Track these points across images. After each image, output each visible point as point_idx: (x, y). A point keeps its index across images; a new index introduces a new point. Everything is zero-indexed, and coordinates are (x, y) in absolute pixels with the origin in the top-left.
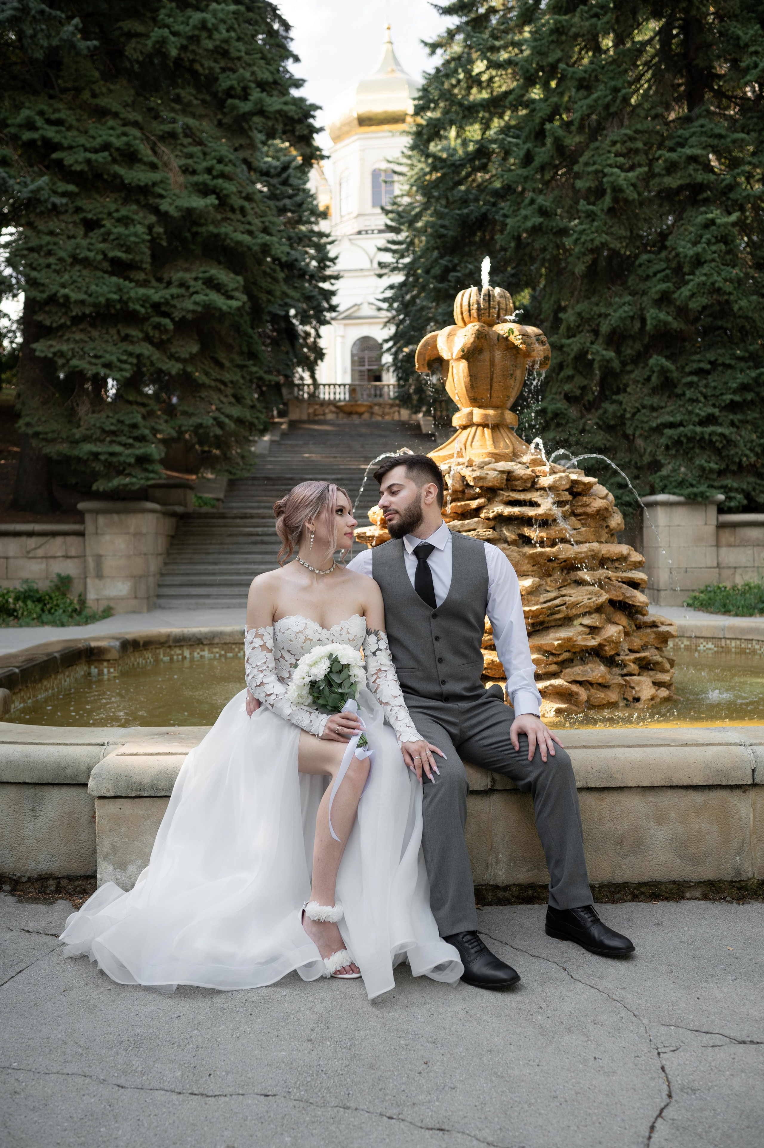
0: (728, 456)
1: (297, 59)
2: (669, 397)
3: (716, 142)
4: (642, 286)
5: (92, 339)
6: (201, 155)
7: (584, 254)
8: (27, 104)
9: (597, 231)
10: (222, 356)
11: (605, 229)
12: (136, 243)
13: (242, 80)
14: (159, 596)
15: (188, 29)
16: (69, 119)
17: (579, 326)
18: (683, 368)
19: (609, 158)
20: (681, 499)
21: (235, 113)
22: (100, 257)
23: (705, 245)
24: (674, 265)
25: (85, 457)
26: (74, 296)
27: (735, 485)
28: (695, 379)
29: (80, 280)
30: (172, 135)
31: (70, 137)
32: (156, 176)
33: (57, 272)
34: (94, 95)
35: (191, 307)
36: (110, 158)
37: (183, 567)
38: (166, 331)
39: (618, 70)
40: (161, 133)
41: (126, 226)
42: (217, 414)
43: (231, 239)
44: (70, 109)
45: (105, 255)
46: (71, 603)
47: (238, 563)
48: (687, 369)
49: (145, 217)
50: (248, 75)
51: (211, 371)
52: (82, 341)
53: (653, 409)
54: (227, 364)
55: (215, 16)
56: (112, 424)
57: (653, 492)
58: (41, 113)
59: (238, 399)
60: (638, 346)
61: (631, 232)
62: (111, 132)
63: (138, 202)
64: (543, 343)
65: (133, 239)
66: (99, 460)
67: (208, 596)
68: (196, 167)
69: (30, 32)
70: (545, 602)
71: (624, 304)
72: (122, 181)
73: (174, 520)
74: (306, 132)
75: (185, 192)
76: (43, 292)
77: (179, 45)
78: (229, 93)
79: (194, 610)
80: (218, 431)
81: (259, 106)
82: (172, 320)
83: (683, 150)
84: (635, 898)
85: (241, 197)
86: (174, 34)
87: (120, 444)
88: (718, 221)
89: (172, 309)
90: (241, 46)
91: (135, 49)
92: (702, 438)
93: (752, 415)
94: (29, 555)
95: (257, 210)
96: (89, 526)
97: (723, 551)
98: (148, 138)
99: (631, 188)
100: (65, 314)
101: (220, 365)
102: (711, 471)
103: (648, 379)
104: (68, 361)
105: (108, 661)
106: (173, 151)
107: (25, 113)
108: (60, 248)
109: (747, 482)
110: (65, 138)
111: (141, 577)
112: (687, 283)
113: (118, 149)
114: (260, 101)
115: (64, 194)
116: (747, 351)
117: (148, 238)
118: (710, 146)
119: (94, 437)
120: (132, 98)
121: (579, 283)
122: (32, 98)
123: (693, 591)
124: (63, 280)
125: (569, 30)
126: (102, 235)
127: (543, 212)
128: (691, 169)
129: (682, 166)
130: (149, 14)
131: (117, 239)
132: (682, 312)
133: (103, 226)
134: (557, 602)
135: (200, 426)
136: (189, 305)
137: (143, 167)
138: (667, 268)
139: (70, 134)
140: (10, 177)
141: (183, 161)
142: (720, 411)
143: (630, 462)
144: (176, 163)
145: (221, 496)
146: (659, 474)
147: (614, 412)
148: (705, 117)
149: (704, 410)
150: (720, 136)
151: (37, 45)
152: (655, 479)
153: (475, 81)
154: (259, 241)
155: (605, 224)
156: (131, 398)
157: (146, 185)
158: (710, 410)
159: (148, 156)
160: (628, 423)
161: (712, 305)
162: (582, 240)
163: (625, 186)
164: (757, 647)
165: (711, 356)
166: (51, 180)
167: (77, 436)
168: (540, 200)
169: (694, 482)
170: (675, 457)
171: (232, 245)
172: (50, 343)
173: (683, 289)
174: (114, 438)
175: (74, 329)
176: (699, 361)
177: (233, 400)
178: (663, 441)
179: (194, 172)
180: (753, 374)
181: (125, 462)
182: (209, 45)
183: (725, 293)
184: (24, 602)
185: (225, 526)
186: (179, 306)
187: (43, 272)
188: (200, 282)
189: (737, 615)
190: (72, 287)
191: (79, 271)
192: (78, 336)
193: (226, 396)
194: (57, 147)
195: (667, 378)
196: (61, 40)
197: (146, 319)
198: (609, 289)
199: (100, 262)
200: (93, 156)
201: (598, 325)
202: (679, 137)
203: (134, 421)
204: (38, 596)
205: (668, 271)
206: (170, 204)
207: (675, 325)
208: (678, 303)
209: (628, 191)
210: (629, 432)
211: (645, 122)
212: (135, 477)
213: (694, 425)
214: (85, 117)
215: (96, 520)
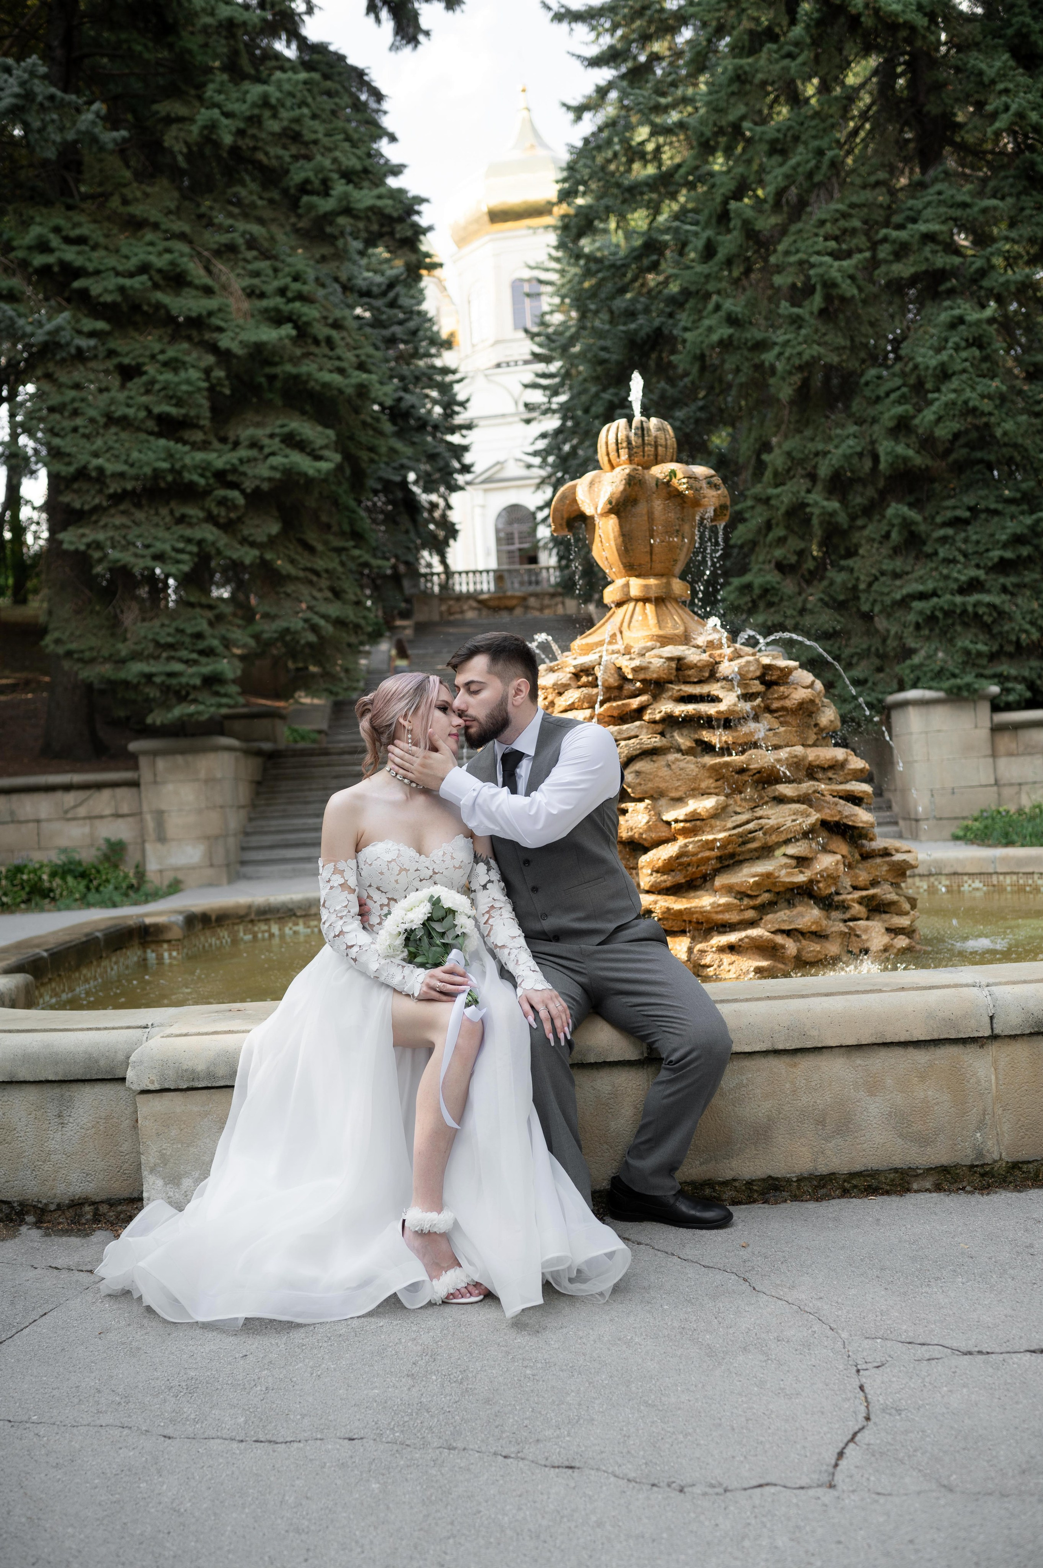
0: (1001, 633)
1: (393, 138)
2: (917, 558)
3: (958, 213)
4: (872, 412)
5: (137, 524)
6: (270, 272)
7: (790, 373)
8: (38, 219)
9: (805, 342)
10: (312, 537)
11: (816, 337)
12: (190, 393)
13: (319, 170)
14: (243, 863)
15: (244, 107)
16: (94, 236)
17: (789, 470)
18: (933, 518)
19: (816, 243)
20: (941, 695)
21: (313, 214)
22: (142, 414)
23: (952, 351)
24: (912, 380)
25: (135, 681)
26: (111, 468)
27: (1013, 672)
28: (950, 531)
29: (117, 445)
30: (231, 249)
31: (97, 259)
32: (212, 304)
33: (87, 437)
34: (125, 202)
35: (266, 473)
36: (149, 284)
37: (274, 822)
38: (235, 507)
39: (822, 126)
40: (215, 247)
41: (176, 370)
42: (309, 615)
43: (316, 381)
44: (95, 221)
45: (149, 411)
46: (126, 877)
48: (939, 520)
49: (199, 359)
50: (327, 163)
51: (298, 557)
52: (124, 526)
53: (896, 576)
54: (320, 547)
55: (279, 88)
56: (169, 635)
57: (901, 688)
58: (57, 230)
59: (337, 594)
60: (870, 492)
61: (852, 340)
62: (150, 249)
63: (189, 339)
64: (716, 487)
65: (184, 387)
66: (153, 683)
67: (308, 859)
68: (265, 288)
69: (37, 124)
70: (734, 828)
71: (848, 437)
72: (168, 312)
73: (259, 761)
74: (409, 233)
75: (251, 322)
76: (69, 464)
77: (234, 129)
78: (304, 188)
80: (312, 638)
81: (344, 203)
82: (243, 492)
83: (915, 226)
84: (845, 1193)
85: (327, 325)
86: (227, 115)
87: (181, 660)
88: (968, 318)
89: (243, 478)
90: (316, 124)
91: (176, 138)
92: (964, 612)
93: (1029, 577)
94: (67, 816)
95: (349, 340)
96: (145, 774)
97: (1002, 762)
98: (199, 254)
99: (849, 281)
100: (100, 491)
101: (311, 549)
102: (979, 654)
103: (887, 536)
104: (106, 553)
105: (169, 941)
106: (232, 269)
107: (35, 231)
108: (90, 405)
109: (1028, 668)
110: (90, 260)
111: (217, 838)
112: (930, 403)
113: (160, 271)
114: (346, 196)
115: (92, 334)
116: (1018, 490)
117: (205, 385)
118: (951, 218)
119: (146, 653)
120: (175, 203)
121: (786, 412)
122: (45, 211)
123: (964, 818)
124: (94, 447)
125: (754, 77)
126: (146, 384)
127: (732, 320)
128: (927, 250)
129: (915, 247)
130: (193, 92)
131: (164, 389)
132: (927, 443)
133: (145, 373)
134: (750, 826)
135: (287, 630)
136: (263, 470)
137: (194, 292)
138: (904, 385)
139: (95, 255)
140: (20, 315)
141: (247, 282)
142: (987, 573)
143: (869, 649)
144: (237, 284)
145: (324, 726)
146: (908, 662)
147: (844, 583)
148: (943, 180)
149: (965, 573)
150: (965, 205)
151: (46, 141)
152: (903, 669)
153: (636, 154)
154: (354, 381)
155: (816, 331)
157: (200, 316)
158: (973, 572)
159: (200, 277)
160: (863, 597)
161: (967, 431)
162: (787, 354)
163: (839, 280)
165: (970, 499)
166: (74, 316)
167: (124, 653)
168: (728, 305)
169: (957, 671)
170: (928, 638)
171: (318, 388)
172: (81, 531)
173: (925, 412)
174: (172, 653)
175: (113, 511)
176: (955, 508)
177: (329, 595)
178: (912, 617)
179: (262, 295)
180: (1028, 520)
181: (188, 684)
182: (275, 126)
183: (983, 414)
184: (64, 878)
185: (329, 765)
186: (250, 472)
187: (68, 439)
188: (277, 440)
189: (1023, 845)
190: (108, 455)
191: (116, 434)
192: (118, 521)
193: (320, 590)
194: (79, 273)
195: (912, 534)
196: (79, 132)
197: (207, 492)
198: (827, 417)
199: (143, 421)
200: (127, 282)
201: (815, 467)
202: (911, 209)
203: (198, 629)
204: (81, 869)
205: (905, 390)
206: (233, 339)
207: (918, 460)
208: (920, 431)
209: (844, 286)
210: (865, 608)
211: (862, 192)
212: (202, 703)
213: (953, 594)
214: (115, 231)
215: (154, 764)
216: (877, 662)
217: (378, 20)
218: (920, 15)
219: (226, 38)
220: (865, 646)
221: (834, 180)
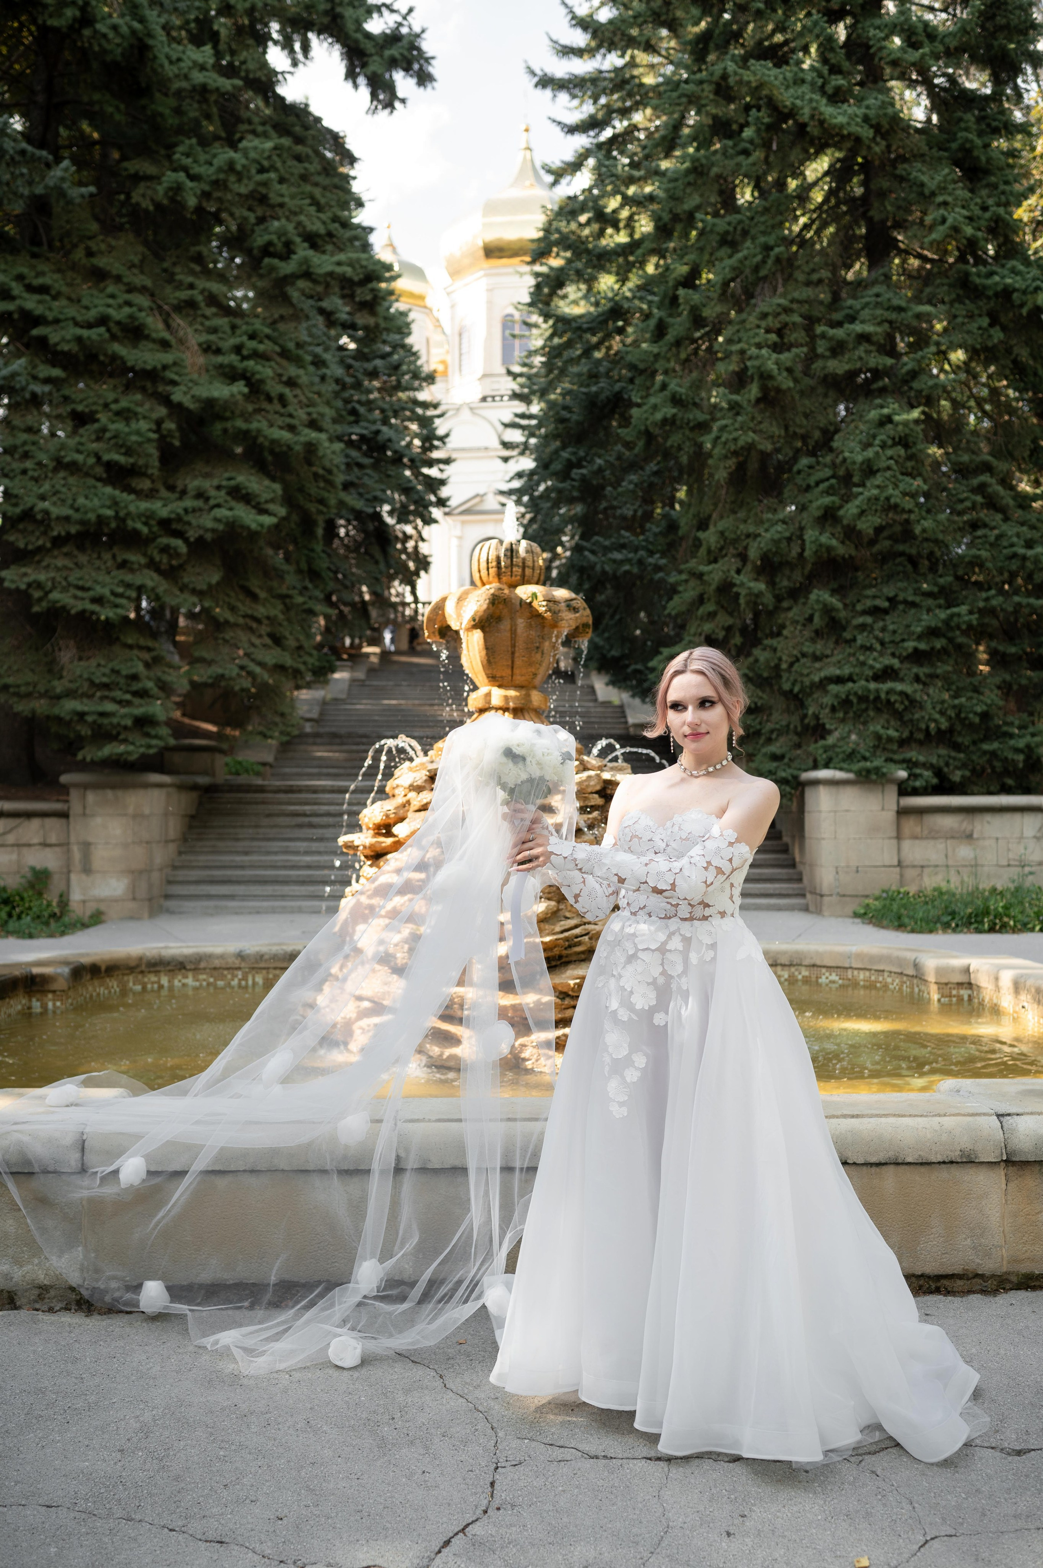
0: (911, 721)
1: (361, 205)
2: (837, 642)
3: (893, 316)
5: (78, 565)
6: (227, 329)
7: (726, 457)
9: (741, 428)
10: (255, 584)
11: (752, 425)
12: (140, 444)
13: (283, 233)
14: (167, 897)
15: (212, 170)
16: (56, 285)
17: (722, 549)
18: (854, 606)
19: (757, 334)
20: (850, 776)
21: (274, 275)
22: (92, 461)
23: (878, 449)
24: (841, 472)
25: (68, 718)
26: (55, 511)
27: (922, 759)
28: (869, 620)
29: (64, 490)
30: (191, 304)
31: (57, 308)
32: (168, 358)
33: (36, 480)
34: (90, 254)
35: (210, 524)
36: (107, 335)
37: (202, 858)
38: (178, 555)
39: (770, 222)
40: (175, 302)
41: (127, 420)
42: (246, 662)
43: (265, 437)
44: (59, 271)
45: (99, 458)
46: (49, 905)
47: (276, 853)
48: (859, 607)
49: (152, 410)
50: (290, 227)
51: (239, 605)
52: (66, 568)
53: (816, 658)
54: (263, 595)
55: (246, 155)
56: (104, 675)
57: (815, 767)
58: (20, 278)
59: (277, 640)
60: (798, 577)
61: (786, 428)
62: (111, 301)
63: (143, 390)
64: (575, 610)
65: (134, 438)
66: (85, 722)
67: (232, 897)
68: (221, 344)
69: (6, 177)
70: (562, 932)
71: (777, 522)
72: (124, 362)
73: (194, 795)
74: (369, 297)
75: (205, 378)
76: (16, 505)
77: (199, 192)
78: (267, 250)
79: (212, 915)
80: (246, 685)
81: (304, 267)
82: (186, 540)
83: (852, 326)
85: (281, 382)
86: (192, 178)
87: (114, 700)
88: (897, 418)
89: (187, 527)
90: (284, 188)
91: (144, 196)
92: (877, 698)
93: (942, 668)
95: (302, 398)
96: (75, 807)
97: (906, 844)
98: (160, 307)
99: (785, 374)
100: (45, 533)
101: (253, 596)
102: (890, 739)
104: (47, 594)
106: (191, 324)
108: (40, 449)
109: (937, 755)
110: (50, 309)
111: (141, 872)
112: (855, 496)
113: (118, 323)
114: (307, 260)
115: (47, 381)
116: (936, 584)
117: (155, 436)
118: (887, 321)
119: (80, 691)
120: (140, 257)
121: (724, 492)
122: (10, 258)
123: (867, 896)
124: (42, 490)
125: (709, 169)
126: (97, 432)
127: (676, 400)
128: (861, 351)
129: (851, 346)
130: (163, 152)
131: (115, 437)
132: (850, 533)
133: (97, 420)
134: (577, 931)
135: (222, 676)
136: (207, 521)
137: (151, 345)
138: (833, 477)
139: (56, 304)
141: (204, 337)
142: (901, 662)
143: (788, 726)
144: (194, 339)
145: (270, 758)
146: (821, 743)
147: (767, 661)
148: (882, 283)
149: (879, 661)
150: (900, 309)
151: (15, 194)
152: (816, 748)
153: (610, 220)
154: (302, 439)
155: (753, 419)
156: (130, 641)
157: (155, 369)
158: (888, 661)
159: (157, 331)
160: (785, 676)
161: (889, 526)
162: (723, 439)
163: (776, 372)
164: (889, 980)
165: (889, 590)
166: (31, 362)
167: (58, 690)
168: (673, 386)
169: (867, 754)
170: (843, 721)
171: (267, 444)
172: (23, 570)
173: (849, 505)
174: (106, 693)
175: (56, 553)
176: (875, 597)
177: (268, 641)
178: (827, 700)
179: (218, 351)
180: (943, 615)
181: (119, 724)
182: (243, 189)
183: (903, 511)
185: (263, 803)
186: (194, 522)
187: (17, 480)
188: (223, 493)
189: (913, 931)
190: (55, 499)
191: (64, 478)
192: (60, 562)
193: (260, 636)
194: (39, 321)
195: (833, 619)
196: (46, 187)
197: (150, 540)
198: (760, 501)
199: (92, 467)
200: (85, 333)
201: (746, 548)
202: (851, 308)
203: (133, 671)
204: (5, 896)
205: (833, 481)
206: (185, 393)
207: (842, 550)
208: (845, 522)
209: (780, 378)
210: (786, 687)
211: (805, 289)
212: (133, 743)
213: (867, 680)
214: (78, 281)
215: (84, 797)
216: (796, 739)
217: (356, 86)
218: (866, 127)
219: (199, 102)
220: (784, 723)
221: (779, 276)
